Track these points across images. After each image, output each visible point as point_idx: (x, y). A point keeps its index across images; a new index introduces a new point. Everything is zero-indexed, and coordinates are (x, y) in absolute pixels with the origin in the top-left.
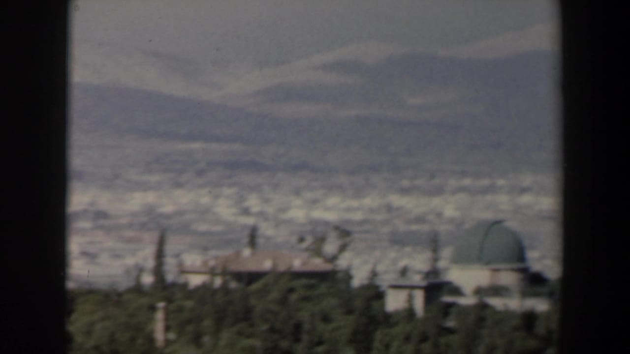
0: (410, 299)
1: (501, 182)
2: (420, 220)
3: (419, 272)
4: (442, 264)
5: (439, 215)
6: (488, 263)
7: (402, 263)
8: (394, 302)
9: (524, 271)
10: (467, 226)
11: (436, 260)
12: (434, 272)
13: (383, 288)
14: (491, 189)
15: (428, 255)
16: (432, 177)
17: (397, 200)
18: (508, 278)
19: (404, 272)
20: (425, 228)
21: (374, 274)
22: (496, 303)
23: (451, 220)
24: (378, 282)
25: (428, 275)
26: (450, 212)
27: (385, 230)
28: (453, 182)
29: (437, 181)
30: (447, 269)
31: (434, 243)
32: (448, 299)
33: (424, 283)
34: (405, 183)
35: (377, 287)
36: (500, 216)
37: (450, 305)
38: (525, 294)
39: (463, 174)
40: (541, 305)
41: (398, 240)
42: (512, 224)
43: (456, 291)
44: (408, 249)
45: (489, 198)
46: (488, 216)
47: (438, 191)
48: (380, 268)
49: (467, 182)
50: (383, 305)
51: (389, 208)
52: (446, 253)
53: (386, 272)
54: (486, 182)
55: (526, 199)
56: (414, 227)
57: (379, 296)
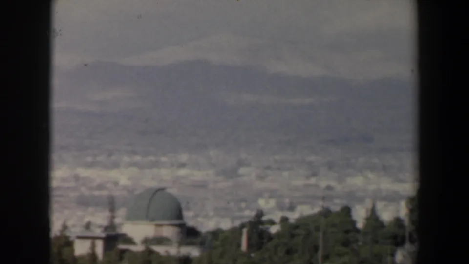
0: (93, 246)
1: (163, 159)
2: (100, 187)
3: (100, 227)
4: (117, 221)
5: (116, 184)
6: (153, 220)
7: (86, 220)
8: (81, 249)
9: (182, 226)
10: (137, 192)
11: (113, 217)
12: (111, 226)
13: (71, 239)
14: (156, 165)
15: (107, 213)
16: (110, 155)
17: (83, 172)
18: (169, 231)
19: (88, 226)
20: (105, 193)
21: (65, 227)
22: (160, 250)
23: (125, 188)
24: (68, 234)
25: (106, 229)
26: (124, 181)
27: (73, 194)
28: (126, 159)
29: (114, 158)
30: (122, 224)
31: (112, 205)
32: (122, 247)
33: (103, 235)
34: (89, 159)
35: (67, 238)
36: (162, 185)
37: (123, 252)
38: (181, 244)
39: (135, 153)
40: (194, 252)
41: (84, 202)
42: (173, 191)
43: (129, 241)
44: (90, 209)
45: (155, 171)
46: (154, 184)
47: (116, 165)
48: (70, 223)
49: (138, 158)
50: (73, 251)
51: (77, 178)
52: (121, 213)
53: (74, 226)
54: (152, 158)
55: (182, 172)
56: (96, 193)
57: (69, 244)
